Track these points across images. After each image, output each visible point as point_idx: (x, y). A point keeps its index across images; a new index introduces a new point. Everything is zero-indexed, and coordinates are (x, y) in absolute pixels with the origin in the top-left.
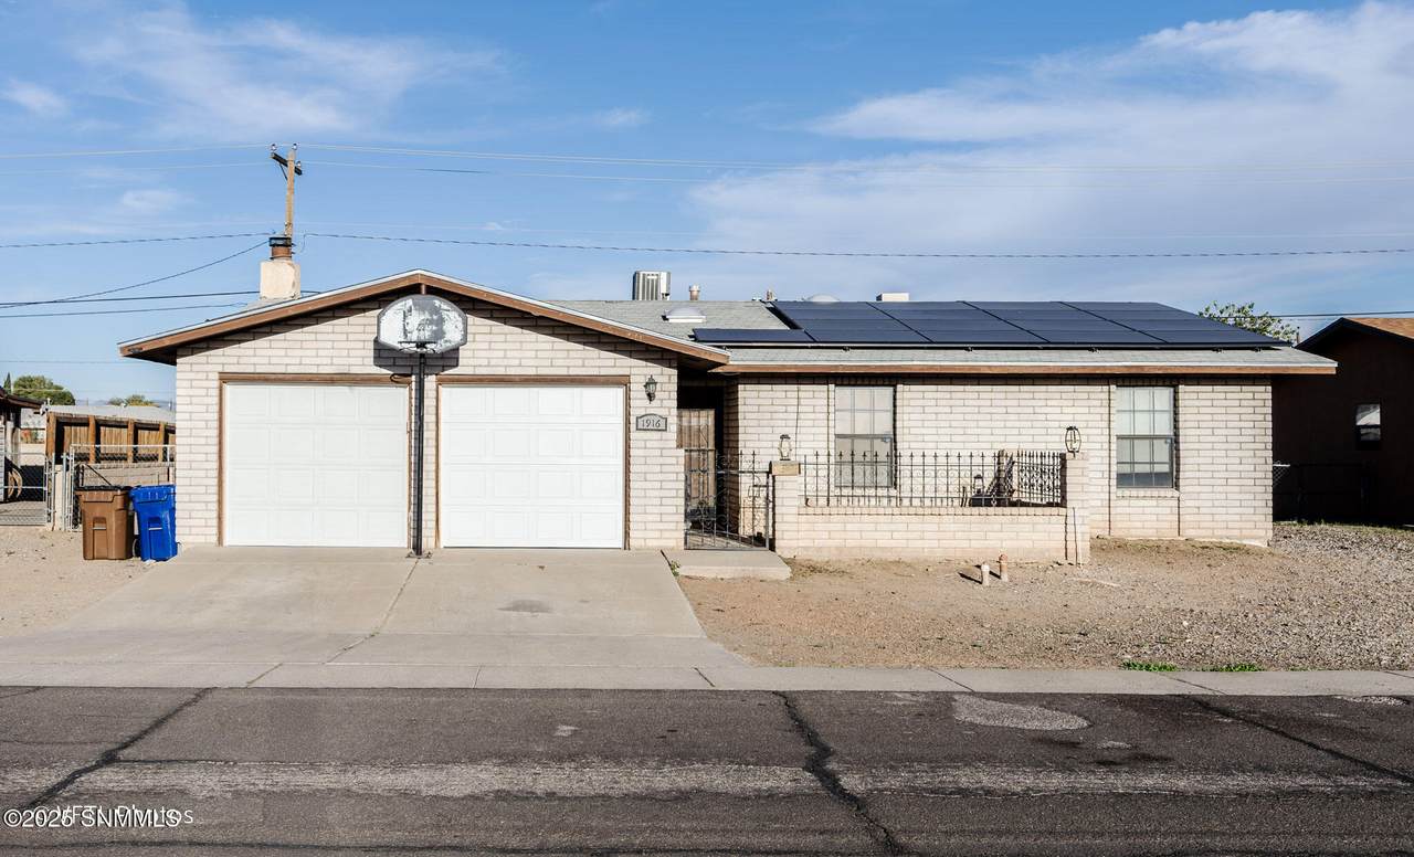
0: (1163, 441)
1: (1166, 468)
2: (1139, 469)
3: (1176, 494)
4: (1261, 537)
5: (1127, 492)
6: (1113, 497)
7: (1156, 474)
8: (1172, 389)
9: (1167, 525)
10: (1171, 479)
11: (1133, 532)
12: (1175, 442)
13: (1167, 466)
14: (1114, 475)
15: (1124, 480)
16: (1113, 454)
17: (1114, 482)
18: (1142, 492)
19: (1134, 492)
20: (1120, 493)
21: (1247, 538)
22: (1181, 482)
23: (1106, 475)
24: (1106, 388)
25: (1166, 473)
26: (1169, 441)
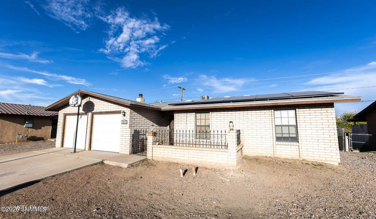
0: (293, 127)
1: (295, 136)
2: (284, 136)
3: (297, 144)
4: (335, 161)
5: (279, 143)
6: (274, 144)
7: (291, 137)
8: (295, 110)
9: (295, 154)
10: (295, 139)
11: (282, 156)
12: (296, 127)
13: (295, 135)
14: (275, 137)
15: (278, 139)
16: (274, 131)
17: (275, 140)
18: (284, 143)
19: (282, 143)
20: (277, 143)
21: (329, 161)
22: (299, 140)
23: (272, 137)
24: (270, 111)
25: (295, 137)
26: (295, 127)
